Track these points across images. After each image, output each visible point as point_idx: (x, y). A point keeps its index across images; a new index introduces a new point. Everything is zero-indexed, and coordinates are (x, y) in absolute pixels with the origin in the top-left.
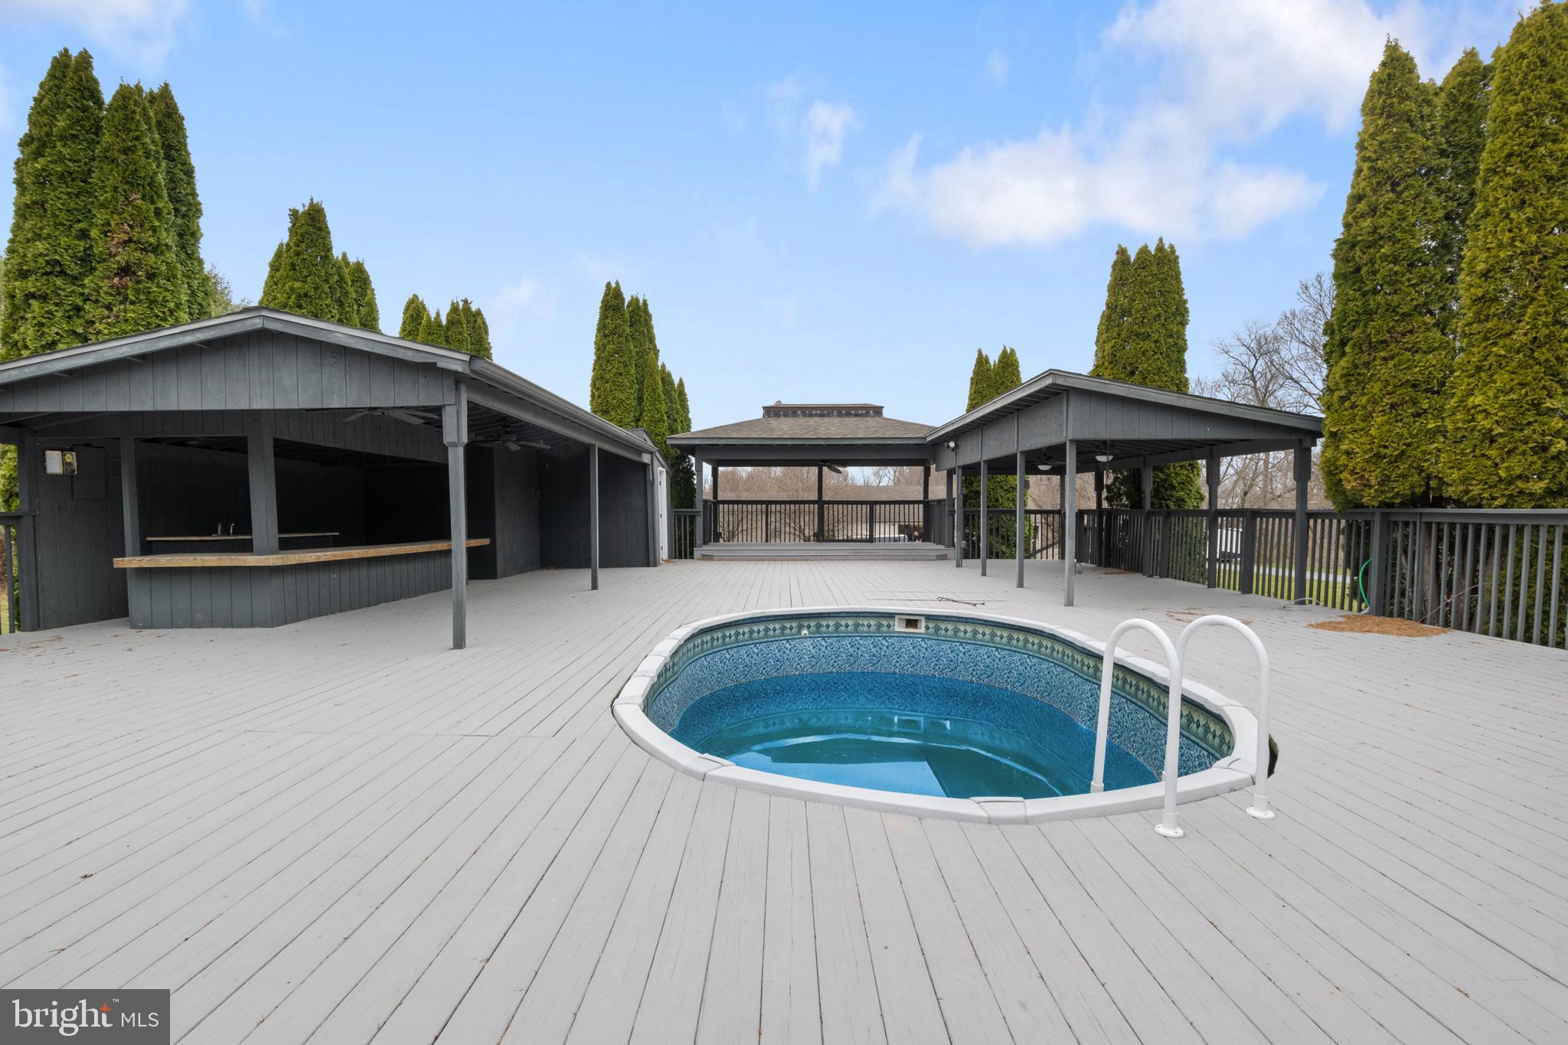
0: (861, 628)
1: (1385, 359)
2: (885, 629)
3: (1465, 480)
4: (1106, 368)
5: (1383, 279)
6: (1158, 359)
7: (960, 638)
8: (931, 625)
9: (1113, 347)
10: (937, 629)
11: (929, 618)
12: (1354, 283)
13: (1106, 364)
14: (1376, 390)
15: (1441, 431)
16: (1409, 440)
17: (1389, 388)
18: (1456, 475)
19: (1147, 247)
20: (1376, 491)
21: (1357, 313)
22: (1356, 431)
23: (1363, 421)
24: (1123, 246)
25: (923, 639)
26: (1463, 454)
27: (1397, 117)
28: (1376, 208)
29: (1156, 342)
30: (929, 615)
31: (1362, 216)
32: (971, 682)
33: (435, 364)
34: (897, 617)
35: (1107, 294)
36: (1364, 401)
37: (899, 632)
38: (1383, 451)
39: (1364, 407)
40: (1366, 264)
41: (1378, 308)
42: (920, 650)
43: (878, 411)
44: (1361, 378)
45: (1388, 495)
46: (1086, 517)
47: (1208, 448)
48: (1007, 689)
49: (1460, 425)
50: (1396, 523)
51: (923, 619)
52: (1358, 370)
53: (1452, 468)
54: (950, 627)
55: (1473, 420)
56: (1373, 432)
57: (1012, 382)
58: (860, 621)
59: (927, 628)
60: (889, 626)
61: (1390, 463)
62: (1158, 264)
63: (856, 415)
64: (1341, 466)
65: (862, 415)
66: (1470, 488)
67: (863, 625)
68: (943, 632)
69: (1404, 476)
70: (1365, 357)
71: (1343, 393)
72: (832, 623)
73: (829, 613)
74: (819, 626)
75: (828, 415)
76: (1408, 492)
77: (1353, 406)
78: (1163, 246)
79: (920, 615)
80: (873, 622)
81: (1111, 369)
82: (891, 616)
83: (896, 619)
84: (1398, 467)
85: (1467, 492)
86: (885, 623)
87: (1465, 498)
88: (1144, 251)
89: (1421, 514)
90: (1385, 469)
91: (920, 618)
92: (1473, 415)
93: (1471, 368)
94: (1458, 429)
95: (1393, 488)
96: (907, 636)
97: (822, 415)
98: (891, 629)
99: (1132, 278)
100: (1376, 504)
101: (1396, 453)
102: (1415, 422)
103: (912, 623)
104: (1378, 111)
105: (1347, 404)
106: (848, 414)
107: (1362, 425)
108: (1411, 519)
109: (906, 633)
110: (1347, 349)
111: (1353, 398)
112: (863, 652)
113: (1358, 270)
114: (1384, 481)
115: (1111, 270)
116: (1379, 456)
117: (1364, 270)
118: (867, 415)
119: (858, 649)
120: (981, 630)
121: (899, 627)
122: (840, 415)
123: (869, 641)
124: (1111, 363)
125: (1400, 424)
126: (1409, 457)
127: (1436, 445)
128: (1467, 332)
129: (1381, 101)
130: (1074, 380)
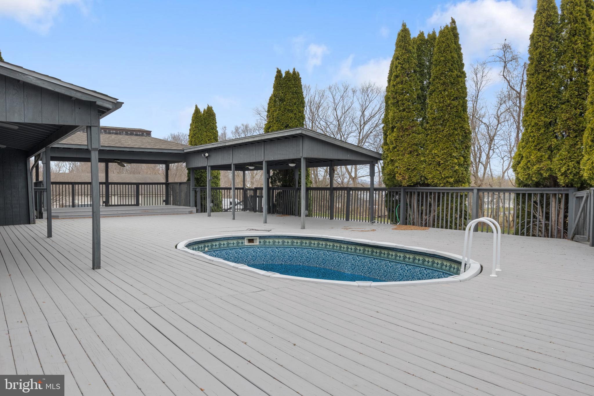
0: (230, 245)
1: (407, 135)
2: (240, 244)
3: (433, 178)
4: (274, 124)
5: (406, 107)
6: (296, 122)
7: (276, 245)
8: (262, 241)
9: (278, 114)
10: (265, 242)
11: (261, 237)
12: (396, 107)
13: (275, 122)
14: (406, 146)
15: (425, 161)
16: (416, 164)
17: (410, 145)
18: (430, 176)
19: (289, 71)
20: (407, 181)
21: (398, 117)
22: (400, 160)
23: (402, 156)
24: (279, 69)
25: (258, 247)
26: (431, 169)
27: (408, 51)
28: (403, 81)
29: (295, 114)
30: (260, 236)
31: (399, 83)
32: (282, 264)
33: (96, 102)
34: (246, 238)
35: (273, 89)
36: (402, 149)
37: (247, 245)
38: (409, 167)
39: (402, 151)
40: (400, 101)
41: (405, 117)
42: (257, 253)
43: (148, 133)
44: (400, 141)
45: (410, 182)
46: (258, 191)
47: (330, 162)
48: (300, 265)
49: (430, 159)
50: (408, 192)
51: (258, 238)
52: (399, 138)
53: (429, 173)
54: (271, 241)
55: (434, 158)
56: (406, 160)
57: (213, 124)
58: (230, 242)
59: (260, 242)
60: (242, 243)
61: (411, 171)
62: (294, 80)
63: (137, 135)
64: (396, 172)
65: (139, 135)
66: (434, 180)
67: (231, 243)
68: (268, 243)
69: (415, 176)
70: (401, 134)
71: (394, 145)
72: (217, 243)
73: (216, 239)
74: (212, 246)
75: (120, 134)
76: (416, 181)
77: (398, 151)
78: (295, 72)
79: (257, 236)
80: (235, 242)
81: (277, 124)
82: (243, 238)
83: (246, 239)
84: (413, 173)
85: (433, 182)
86: (240, 241)
87: (433, 184)
88: (288, 73)
89: (417, 189)
90: (410, 173)
91: (257, 238)
92: (434, 157)
93: (433, 141)
94: (429, 161)
95: (412, 180)
96: (251, 247)
97: (116, 134)
98: (243, 244)
99: (284, 84)
100: (406, 185)
101: (413, 168)
102: (417, 158)
103: (251, 241)
104: (402, 47)
105: (396, 150)
106: (132, 134)
107: (402, 158)
108: (413, 191)
109: (250, 245)
110: (395, 130)
111: (398, 148)
112: (231, 256)
113: (398, 102)
114: (410, 177)
115: (274, 79)
116: (408, 169)
117: (400, 102)
118: (142, 135)
119: (229, 255)
120: (286, 241)
121: (246, 243)
122: (127, 134)
123: (234, 251)
124: (277, 121)
125: (413, 158)
126: (417, 169)
127: (423, 166)
128: (430, 129)
129: (403, 44)
130: (308, 132)
